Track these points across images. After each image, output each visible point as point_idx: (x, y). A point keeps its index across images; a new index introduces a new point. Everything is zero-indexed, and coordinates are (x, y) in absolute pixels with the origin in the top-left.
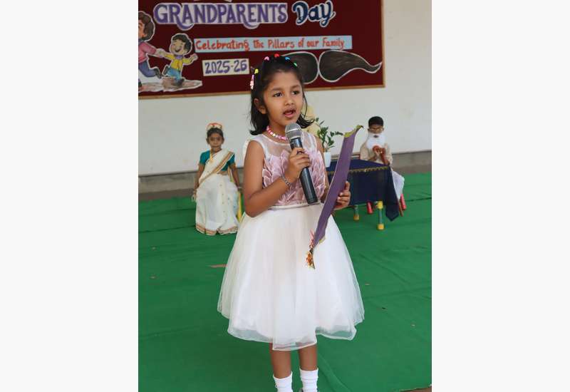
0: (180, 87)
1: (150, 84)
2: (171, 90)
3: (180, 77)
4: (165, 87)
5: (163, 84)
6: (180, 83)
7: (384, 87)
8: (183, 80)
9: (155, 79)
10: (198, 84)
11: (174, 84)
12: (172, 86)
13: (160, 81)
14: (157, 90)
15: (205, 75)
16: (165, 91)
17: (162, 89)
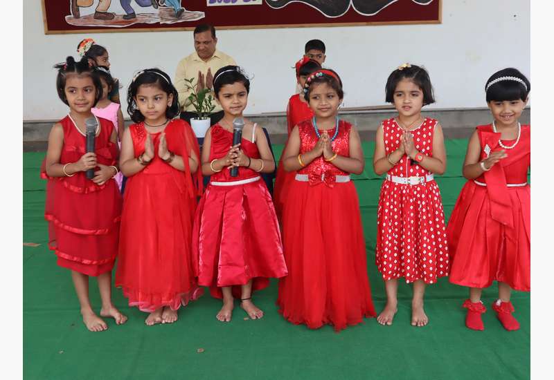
0: (179, 19)
1: (144, 15)
2: (169, 22)
3: (179, 7)
4: (162, 18)
5: (159, 15)
6: (179, 14)
7: (440, 23)
8: (182, 11)
9: (151, 9)
10: (200, 15)
11: (171, 16)
12: (169, 18)
13: (157, 11)
14: (152, 22)
15: (208, 5)
16: (161, 23)
17: (159, 20)
